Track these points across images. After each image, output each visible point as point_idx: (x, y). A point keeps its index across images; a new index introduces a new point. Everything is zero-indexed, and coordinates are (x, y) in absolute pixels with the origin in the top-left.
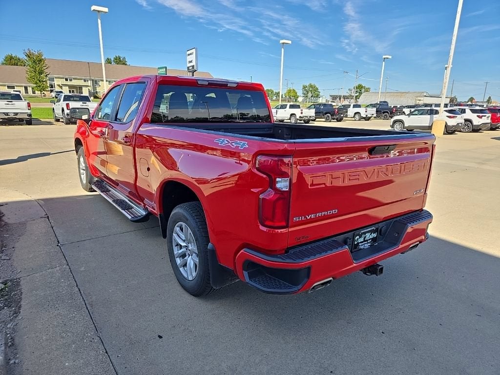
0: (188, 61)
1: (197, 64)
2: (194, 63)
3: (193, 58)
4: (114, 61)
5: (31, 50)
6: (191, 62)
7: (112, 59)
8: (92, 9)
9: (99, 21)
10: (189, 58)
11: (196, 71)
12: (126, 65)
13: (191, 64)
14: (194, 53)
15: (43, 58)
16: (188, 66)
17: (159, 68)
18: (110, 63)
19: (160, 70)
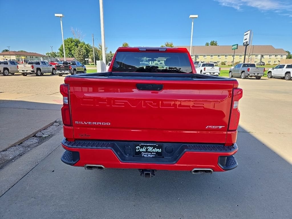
0: (244, 39)
1: (250, 40)
2: (248, 40)
3: (248, 37)
4: (210, 44)
5: (168, 42)
6: (246, 39)
7: (209, 43)
8: (190, 17)
9: (193, 23)
10: (245, 37)
11: (248, 45)
12: (217, 45)
13: (246, 41)
14: (249, 34)
15: (173, 46)
16: (244, 42)
17: (233, 46)
18: (208, 45)
19: (234, 47)
